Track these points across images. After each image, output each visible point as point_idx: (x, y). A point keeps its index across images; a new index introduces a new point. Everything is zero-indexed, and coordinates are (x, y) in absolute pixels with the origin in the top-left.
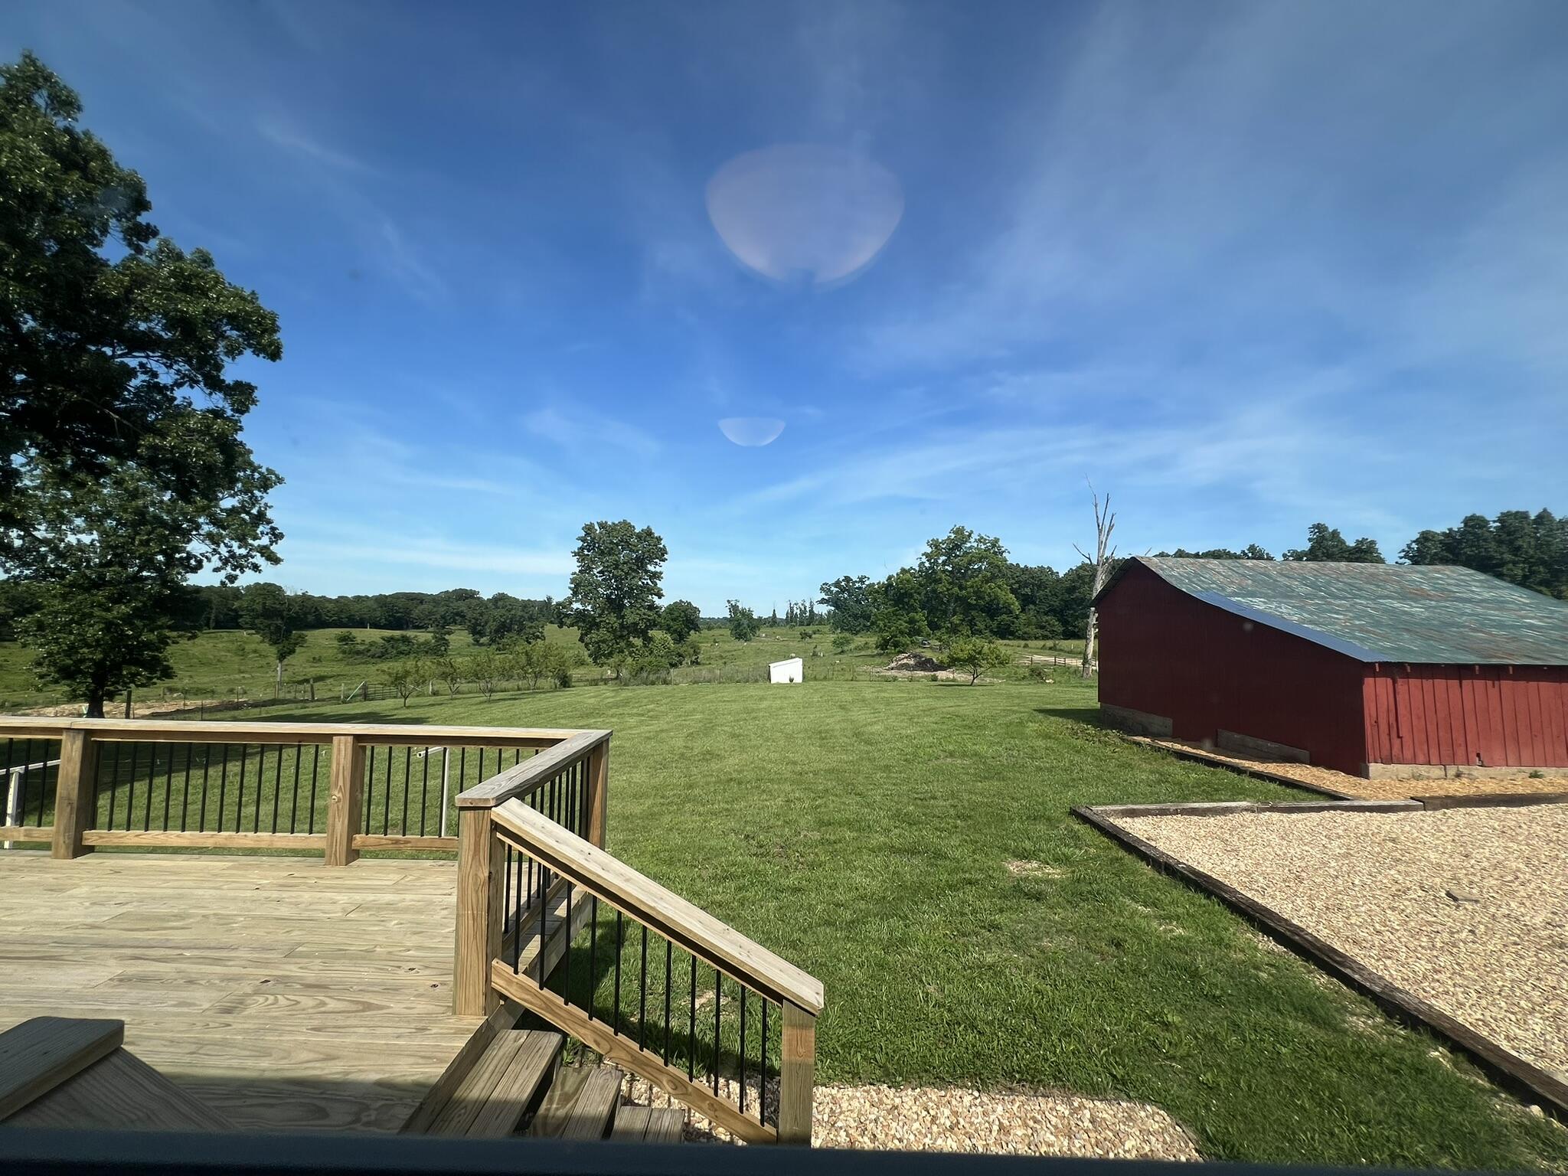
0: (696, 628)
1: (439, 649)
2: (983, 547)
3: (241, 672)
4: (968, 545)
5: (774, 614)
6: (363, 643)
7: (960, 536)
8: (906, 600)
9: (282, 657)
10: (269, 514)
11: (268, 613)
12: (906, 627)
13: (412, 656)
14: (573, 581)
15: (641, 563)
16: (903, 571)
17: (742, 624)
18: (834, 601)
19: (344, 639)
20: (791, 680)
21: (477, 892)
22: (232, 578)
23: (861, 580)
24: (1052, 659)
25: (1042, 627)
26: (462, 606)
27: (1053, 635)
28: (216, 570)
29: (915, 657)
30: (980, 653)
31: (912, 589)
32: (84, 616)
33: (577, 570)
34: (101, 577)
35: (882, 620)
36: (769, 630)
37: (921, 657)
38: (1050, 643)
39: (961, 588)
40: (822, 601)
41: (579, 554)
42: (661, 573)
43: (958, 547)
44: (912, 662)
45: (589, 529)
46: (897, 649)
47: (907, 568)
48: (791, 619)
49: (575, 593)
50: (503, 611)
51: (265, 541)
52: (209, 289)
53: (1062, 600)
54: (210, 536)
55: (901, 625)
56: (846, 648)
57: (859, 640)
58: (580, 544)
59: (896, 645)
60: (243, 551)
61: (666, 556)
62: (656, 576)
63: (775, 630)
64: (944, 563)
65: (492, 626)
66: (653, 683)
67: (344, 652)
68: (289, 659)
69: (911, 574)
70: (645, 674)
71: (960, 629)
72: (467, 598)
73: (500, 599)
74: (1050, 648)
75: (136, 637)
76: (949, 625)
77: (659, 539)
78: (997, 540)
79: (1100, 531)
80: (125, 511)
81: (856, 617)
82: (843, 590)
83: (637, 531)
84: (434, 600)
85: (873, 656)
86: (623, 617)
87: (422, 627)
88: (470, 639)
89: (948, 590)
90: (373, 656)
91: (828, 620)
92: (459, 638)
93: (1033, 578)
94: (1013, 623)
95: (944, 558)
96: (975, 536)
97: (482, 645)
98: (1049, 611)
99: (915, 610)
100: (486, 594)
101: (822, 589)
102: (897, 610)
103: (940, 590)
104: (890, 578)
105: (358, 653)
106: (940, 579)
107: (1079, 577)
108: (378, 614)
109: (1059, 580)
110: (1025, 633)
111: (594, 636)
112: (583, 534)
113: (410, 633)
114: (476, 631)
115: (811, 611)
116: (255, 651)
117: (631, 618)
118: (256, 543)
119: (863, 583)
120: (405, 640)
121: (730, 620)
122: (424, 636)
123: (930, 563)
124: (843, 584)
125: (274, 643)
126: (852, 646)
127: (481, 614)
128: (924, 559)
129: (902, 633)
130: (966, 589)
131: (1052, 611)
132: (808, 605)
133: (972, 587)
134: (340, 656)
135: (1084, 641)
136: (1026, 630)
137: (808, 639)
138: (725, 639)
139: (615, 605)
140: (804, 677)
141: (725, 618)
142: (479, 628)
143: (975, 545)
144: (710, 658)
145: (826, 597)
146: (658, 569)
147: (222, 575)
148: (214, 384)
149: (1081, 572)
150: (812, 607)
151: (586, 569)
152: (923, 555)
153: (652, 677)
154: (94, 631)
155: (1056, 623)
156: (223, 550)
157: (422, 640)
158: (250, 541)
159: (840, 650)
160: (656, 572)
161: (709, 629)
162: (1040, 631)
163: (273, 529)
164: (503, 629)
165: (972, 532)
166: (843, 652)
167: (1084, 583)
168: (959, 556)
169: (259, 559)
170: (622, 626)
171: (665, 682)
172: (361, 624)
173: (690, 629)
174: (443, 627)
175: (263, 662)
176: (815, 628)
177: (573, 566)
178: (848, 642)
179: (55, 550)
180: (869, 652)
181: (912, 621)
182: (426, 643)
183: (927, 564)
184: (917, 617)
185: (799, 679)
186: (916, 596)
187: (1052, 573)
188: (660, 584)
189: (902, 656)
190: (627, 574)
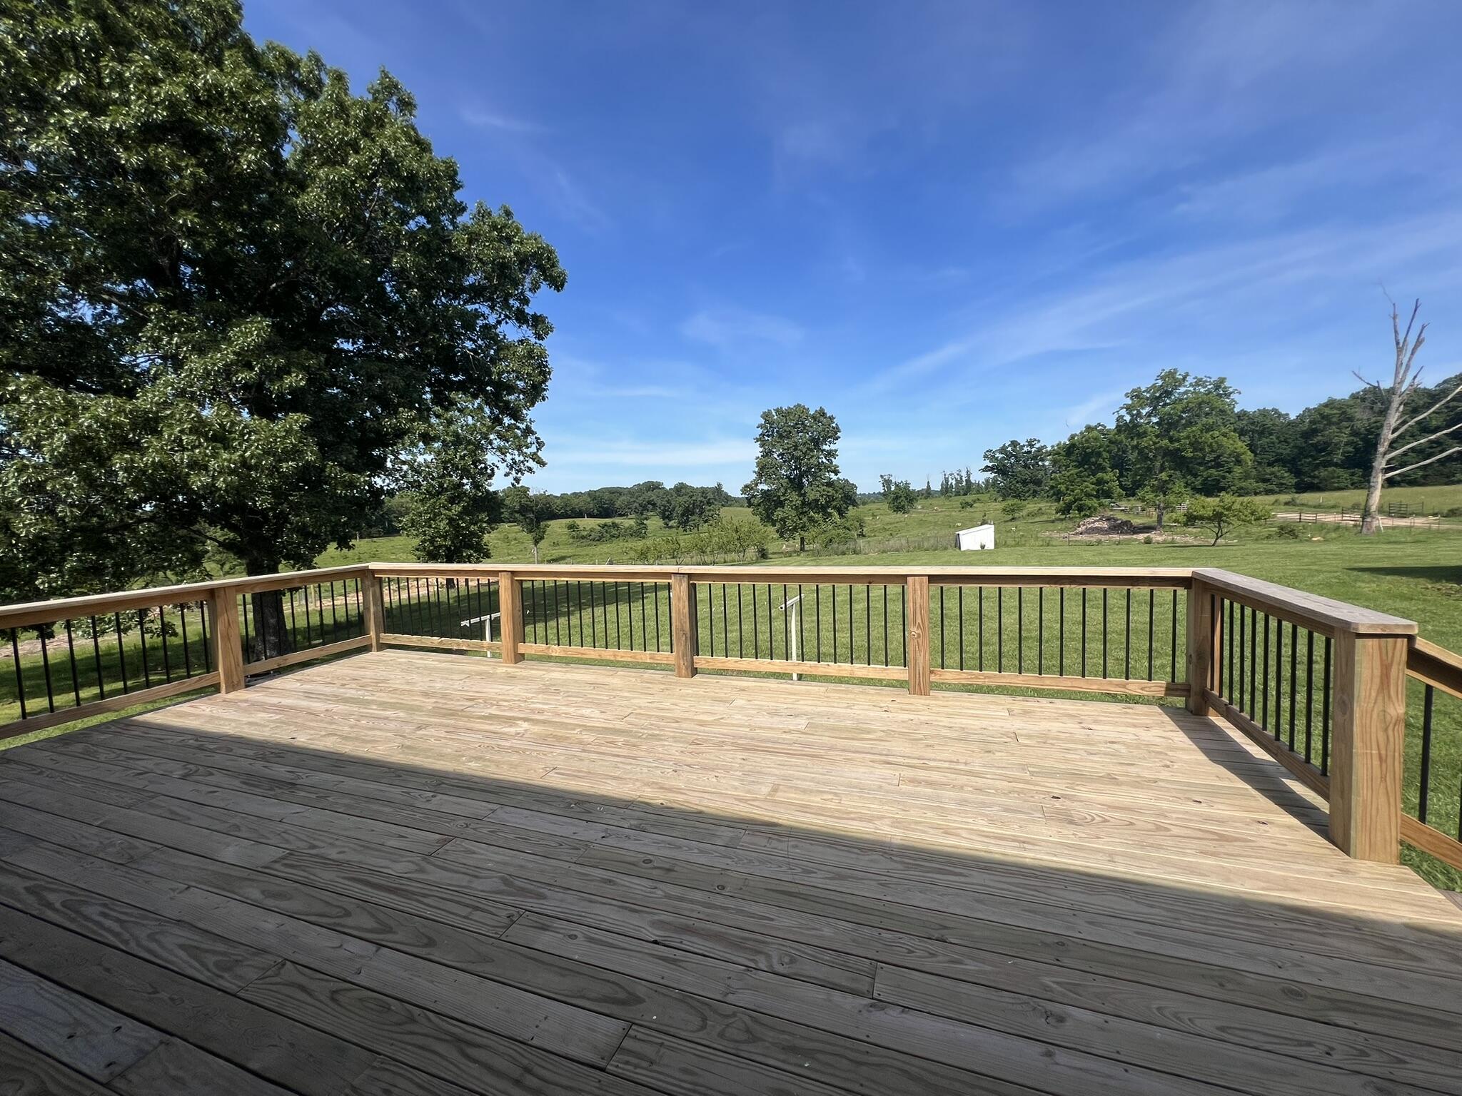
0: (854, 504)
1: (640, 532)
2: (1202, 390)
3: (509, 555)
4: (1182, 389)
5: (929, 486)
6: (584, 530)
7: (1171, 381)
8: (1093, 460)
9: (536, 542)
10: (533, 427)
11: (524, 510)
12: (1093, 489)
13: (621, 538)
14: (758, 464)
15: (817, 443)
16: (1089, 428)
17: (900, 498)
18: (1000, 469)
19: (571, 527)
20: (983, 547)
21: (1386, 730)
22: (517, 480)
23: (1031, 444)
24: (1295, 516)
25: (1265, 481)
26: (652, 496)
27: (1282, 488)
28: (507, 475)
29: (1108, 519)
30: (1229, 509)
31: (1100, 447)
32: (436, 515)
33: (760, 455)
34: (441, 485)
35: (1063, 483)
36: (923, 502)
37: (1115, 520)
38: (1284, 498)
39: (1171, 440)
40: (987, 469)
41: (761, 440)
42: (836, 451)
43: (1169, 394)
44: (1105, 525)
45: (766, 416)
46: (1082, 514)
47: (1093, 424)
48: (946, 489)
49: (760, 475)
50: (686, 498)
51: (533, 449)
52: (514, 236)
53: (1295, 447)
54: (500, 449)
55: (1087, 487)
56: (1017, 515)
57: (1031, 506)
58: (760, 431)
59: (1080, 509)
60: (522, 458)
61: (839, 434)
62: (831, 454)
63: (930, 501)
64: (1149, 415)
65: (679, 510)
66: (844, 553)
67: (573, 537)
68: (541, 544)
69: (1099, 431)
70: (835, 545)
71: (1170, 486)
72: (654, 489)
73: (680, 489)
74: (1287, 504)
75: (467, 528)
76: (1155, 483)
77: (832, 418)
78: (1222, 380)
79: (1400, 351)
80: (447, 435)
81: (1025, 483)
82: (1009, 456)
83: (812, 412)
84: (630, 492)
85: (1053, 522)
86: (804, 495)
87: (623, 515)
88: (661, 523)
89: (1155, 443)
90: (594, 540)
91: (987, 488)
92: (654, 522)
93: (1253, 423)
94: (1224, 477)
95: (1148, 409)
96: (1190, 380)
97: (671, 527)
98: (1274, 462)
99: (1103, 469)
100: (669, 485)
101: (986, 457)
102: (1081, 472)
103: (1144, 444)
104: (1072, 437)
105: (583, 537)
106: (1145, 432)
107: (1323, 417)
108: (591, 506)
109: (1291, 423)
110: (1241, 488)
111: (779, 513)
112: (763, 421)
113: (617, 520)
114: (666, 516)
115: (968, 481)
116: (515, 539)
117: (812, 495)
118: (528, 451)
119: (1032, 446)
120: (615, 525)
121: (884, 495)
122: (628, 522)
123: (1132, 416)
124: (1009, 449)
125: (530, 531)
126: (1024, 513)
127: (668, 502)
128: (1123, 412)
129: (1088, 495)
130: (1178, 440)
131: (1280, 460)
132: (964, 474)
133: (1188, 437)
134: (571, 540)
135: (1365, 492)
136: (1243, 484)
137: (969, 509)
138: (882, 512)
139: (796, 484)
140: (996, 544)
141: (879, 493)
142: (667, 513)
143: (1191, 389)
144: (873, 531)
145: (990, 465)
146: (833, 447)
147: (510, 479)
148: (521, 318)
149: (1327, 411)
150: (968, 475)
151: (767, 454)
152: (1122, 408)
153: (842, 548)
154: (443, 525)
155: (1286, 475)
156: (509, 457)
157: (627, 525)
158: (525, 450)
159: (1011, 517)
160: (831, 451)
161: (864, 504)
162: (1262, 486)
163: (537, 439)
164: (688, 512)
165: (1187, 374)
166: (1013, 519)
167: (1330, 423)
168: (1169, 404)
169: (531, 464)
170: (803, 503)
171: (855, 552)
172: (580, 515)
173: (848, 505)
174: (642, 514)
175: (522, 547)
176: (975, 497)
177: (757, 451)
178: (1020, 509)
179: (412, 467)
180: (1045, 518)
181: (1100, 482)
182: (631, 527)
183: (1128, 418)
184: (1107, 477)
185: (990, 545)
186: (1105, 455)
187: (1280, 415)
188: (835, 462)
189: (1090, 520)
190: (805, 454)
